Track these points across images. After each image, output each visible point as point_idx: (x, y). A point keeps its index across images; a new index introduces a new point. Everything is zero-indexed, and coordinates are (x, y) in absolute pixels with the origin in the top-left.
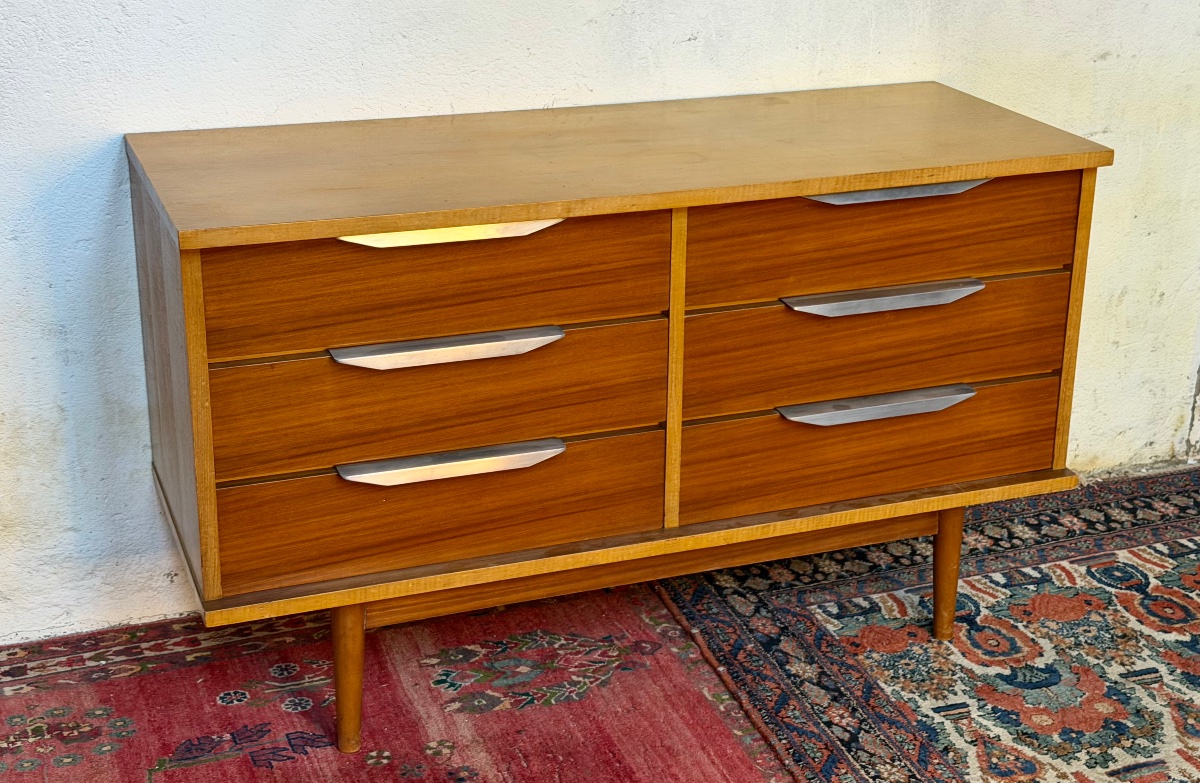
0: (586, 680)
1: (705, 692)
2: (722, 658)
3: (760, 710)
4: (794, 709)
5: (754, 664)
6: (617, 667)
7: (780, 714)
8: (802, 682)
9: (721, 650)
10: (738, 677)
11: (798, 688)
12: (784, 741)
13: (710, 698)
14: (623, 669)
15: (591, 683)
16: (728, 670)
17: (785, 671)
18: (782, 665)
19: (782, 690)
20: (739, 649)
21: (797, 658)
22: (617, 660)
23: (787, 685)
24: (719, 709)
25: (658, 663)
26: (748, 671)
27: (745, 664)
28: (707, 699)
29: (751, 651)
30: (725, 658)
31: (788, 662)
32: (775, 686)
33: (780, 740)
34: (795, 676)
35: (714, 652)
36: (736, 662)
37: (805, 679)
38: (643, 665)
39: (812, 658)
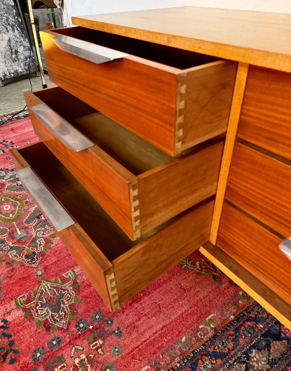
0: (198, 267)
1: (212, 315)
2: (242, 315)
3: (203, 345)
4: (212, 364)
5: (245, 332)
6: (213, 275)
7: (204, 357)
8: (244, 362)
9: (250, 313)
10: (229, 327)
11: (235, 361)
12: (178, 365)
13: (207, 319)
14: (213, 278)
15: (198, 269)
16: (233, 321)
17: (250, 350)
18: (254, 347)
19: (229, 352)
20: (255, 321)
21: (269, 354)
22: (219, 273)
23: (235, 354)
24: (199, 325)
25: (225, 289)
26: (237, 330)
27: (242, 328)
28: (206, 317)
29: (257, 327)
30: (243, 316)
31: (260, 350)
32: (231, 347)
33: (179, 362)
34: (248, 358)
35: (246, 310)
36: (241, 322)
37: (247, 363)
38: (221, 284)
39: (276, 363)
